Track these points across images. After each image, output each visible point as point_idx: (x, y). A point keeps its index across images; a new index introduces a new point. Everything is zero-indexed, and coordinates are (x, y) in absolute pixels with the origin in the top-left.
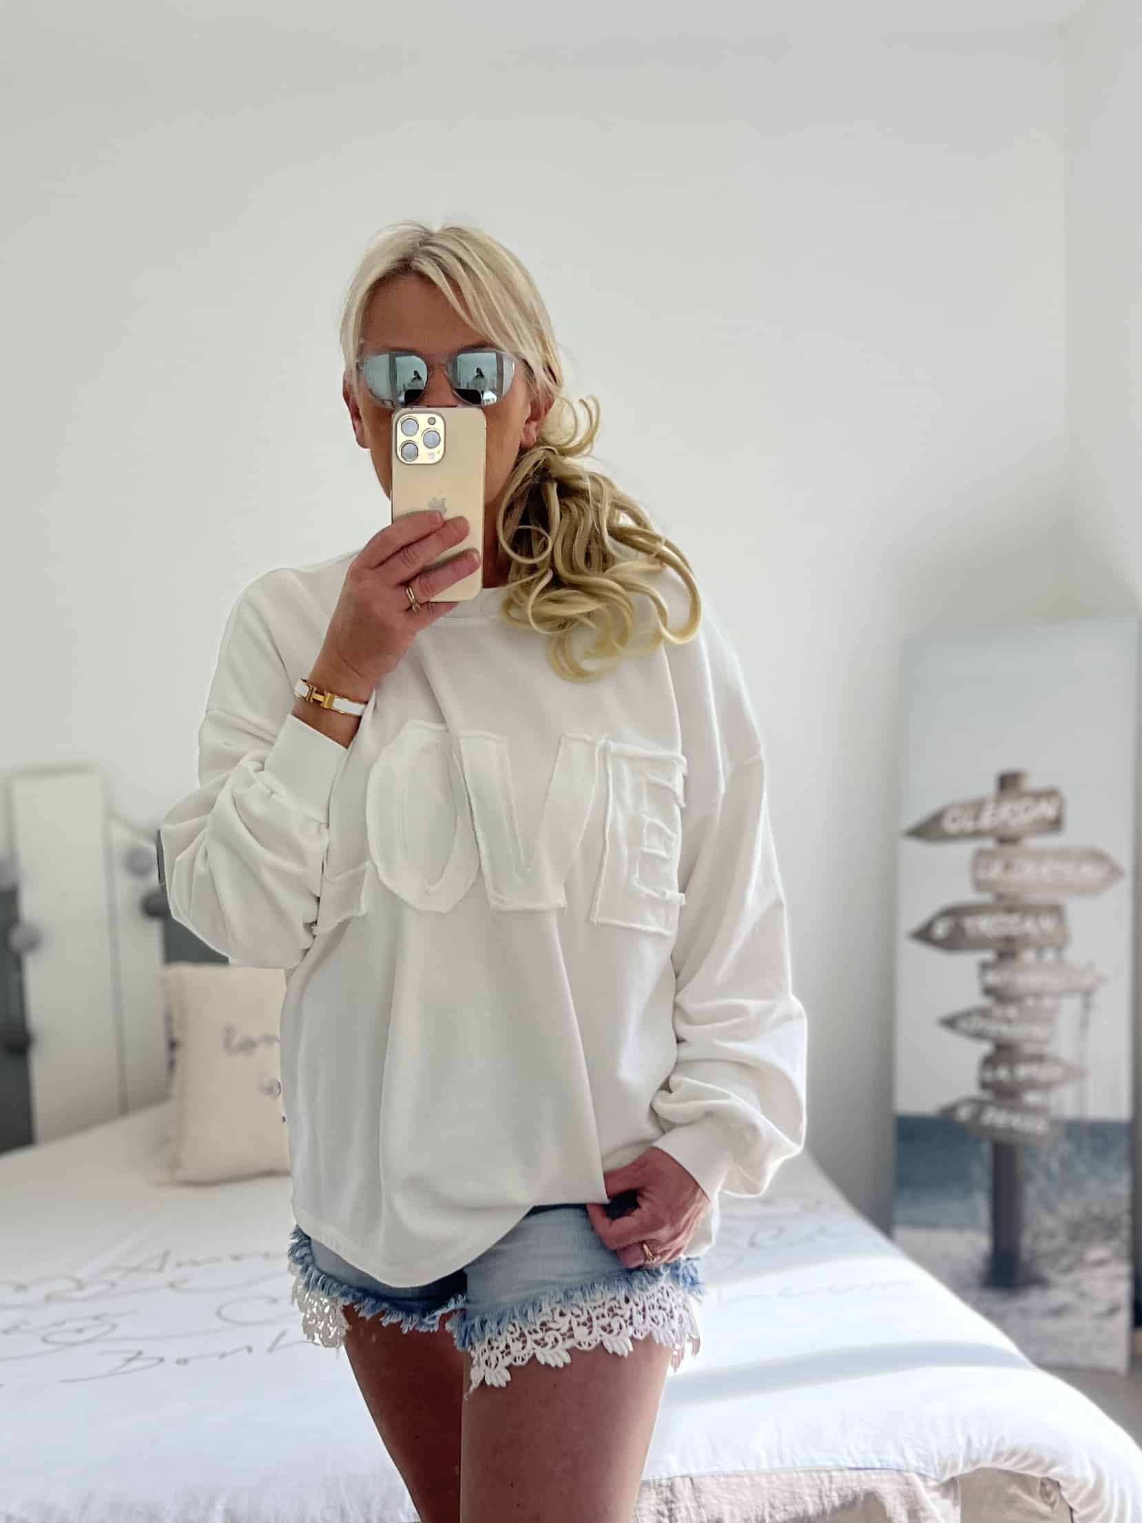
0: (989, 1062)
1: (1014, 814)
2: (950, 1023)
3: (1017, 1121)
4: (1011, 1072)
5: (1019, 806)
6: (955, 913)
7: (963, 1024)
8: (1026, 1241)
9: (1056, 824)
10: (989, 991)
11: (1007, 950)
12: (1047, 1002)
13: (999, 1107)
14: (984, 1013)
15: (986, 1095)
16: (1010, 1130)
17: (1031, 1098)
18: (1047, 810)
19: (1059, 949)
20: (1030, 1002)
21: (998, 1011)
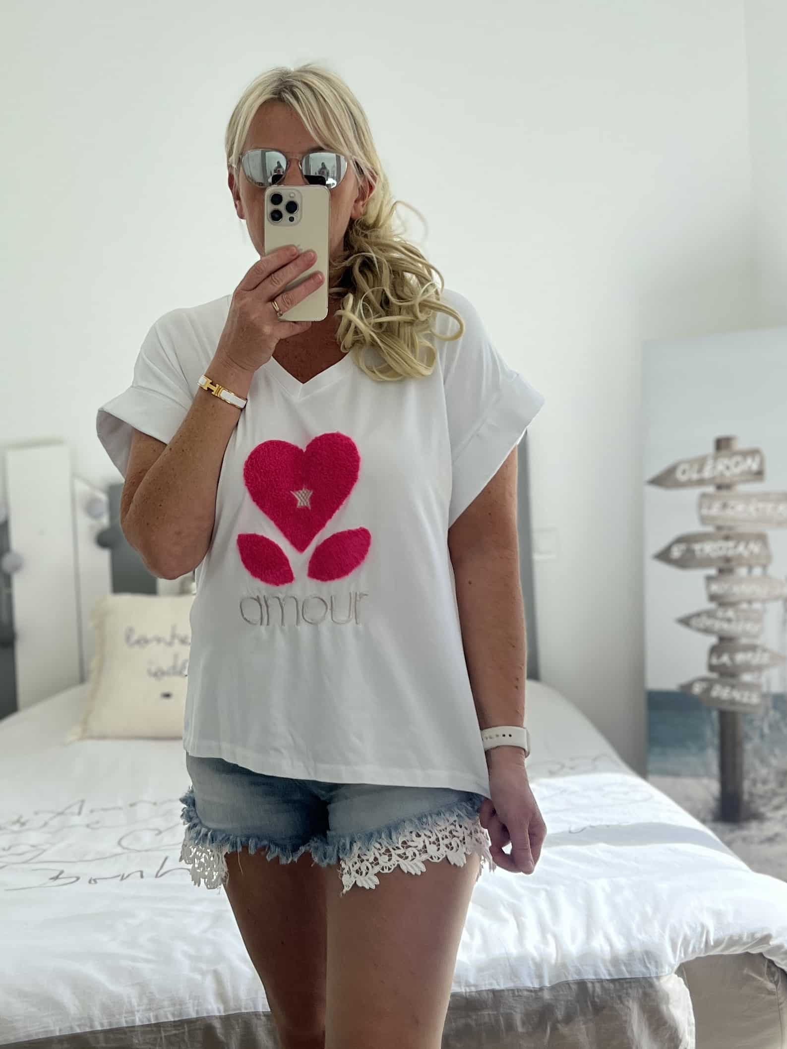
0: (715, 650)
1: (728, 468)
2: (685, 621)
3: (737, 695)
4: (732, 659)
5: (731, 462)
6: (684, 540)
7: (694, 622)
8: (746, 785)
9: (759, 474)
10: (713, 598)
11: (726, 567)
12: (757, 606)
13: (724, 685)
14: (710, 614)
15: (714, 675)
16: (732, 702)
17: (747, 678)
18: (752, 464)
19: (764, 567)
20: (744, 606)
21: (720, 613)
